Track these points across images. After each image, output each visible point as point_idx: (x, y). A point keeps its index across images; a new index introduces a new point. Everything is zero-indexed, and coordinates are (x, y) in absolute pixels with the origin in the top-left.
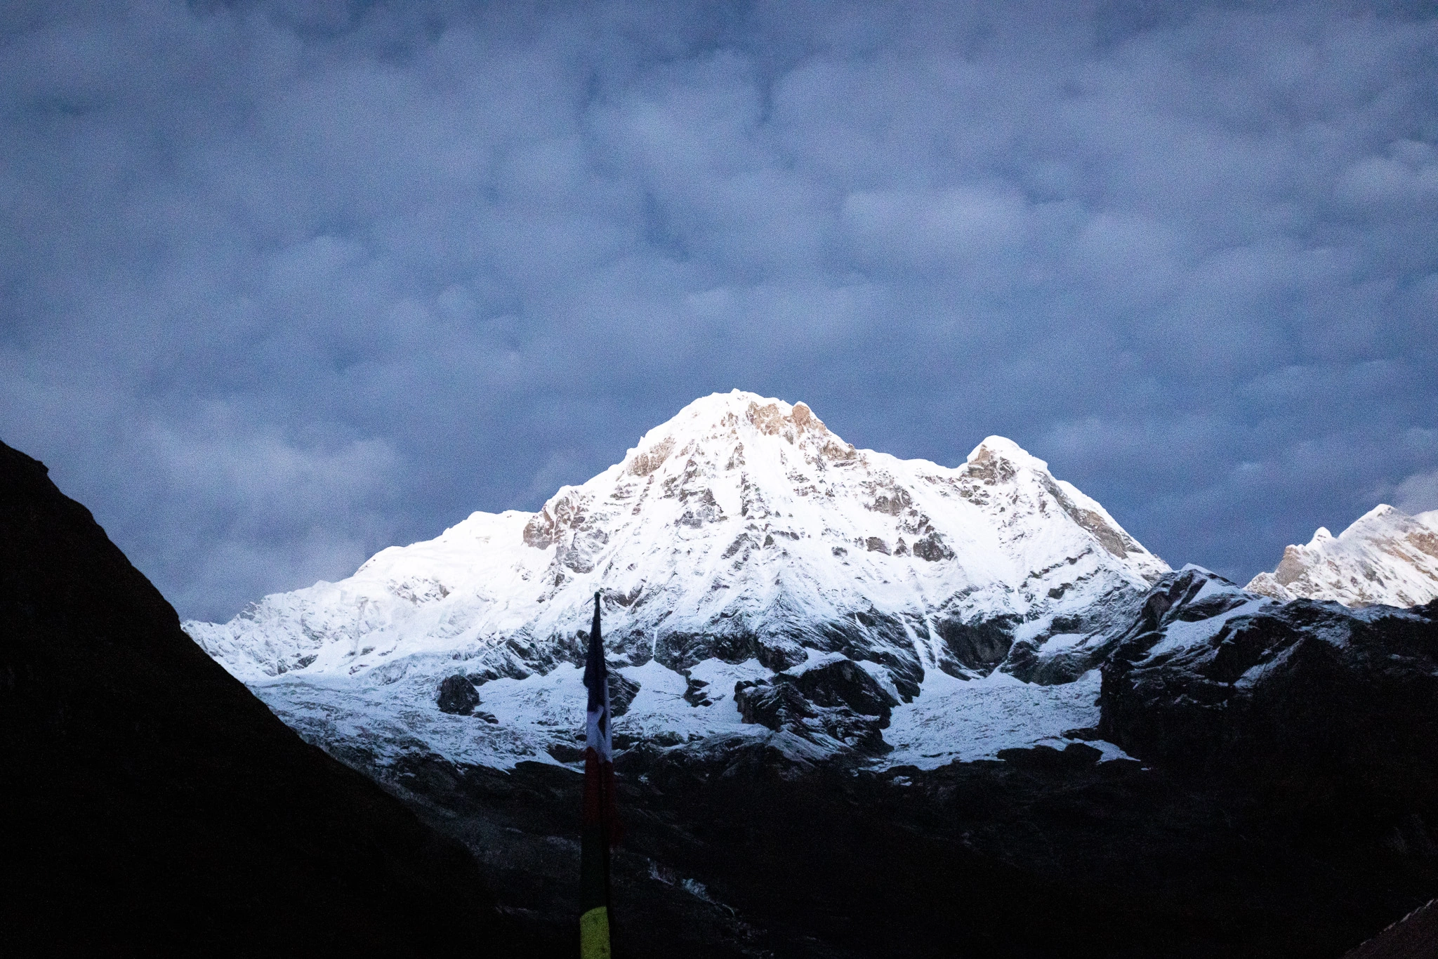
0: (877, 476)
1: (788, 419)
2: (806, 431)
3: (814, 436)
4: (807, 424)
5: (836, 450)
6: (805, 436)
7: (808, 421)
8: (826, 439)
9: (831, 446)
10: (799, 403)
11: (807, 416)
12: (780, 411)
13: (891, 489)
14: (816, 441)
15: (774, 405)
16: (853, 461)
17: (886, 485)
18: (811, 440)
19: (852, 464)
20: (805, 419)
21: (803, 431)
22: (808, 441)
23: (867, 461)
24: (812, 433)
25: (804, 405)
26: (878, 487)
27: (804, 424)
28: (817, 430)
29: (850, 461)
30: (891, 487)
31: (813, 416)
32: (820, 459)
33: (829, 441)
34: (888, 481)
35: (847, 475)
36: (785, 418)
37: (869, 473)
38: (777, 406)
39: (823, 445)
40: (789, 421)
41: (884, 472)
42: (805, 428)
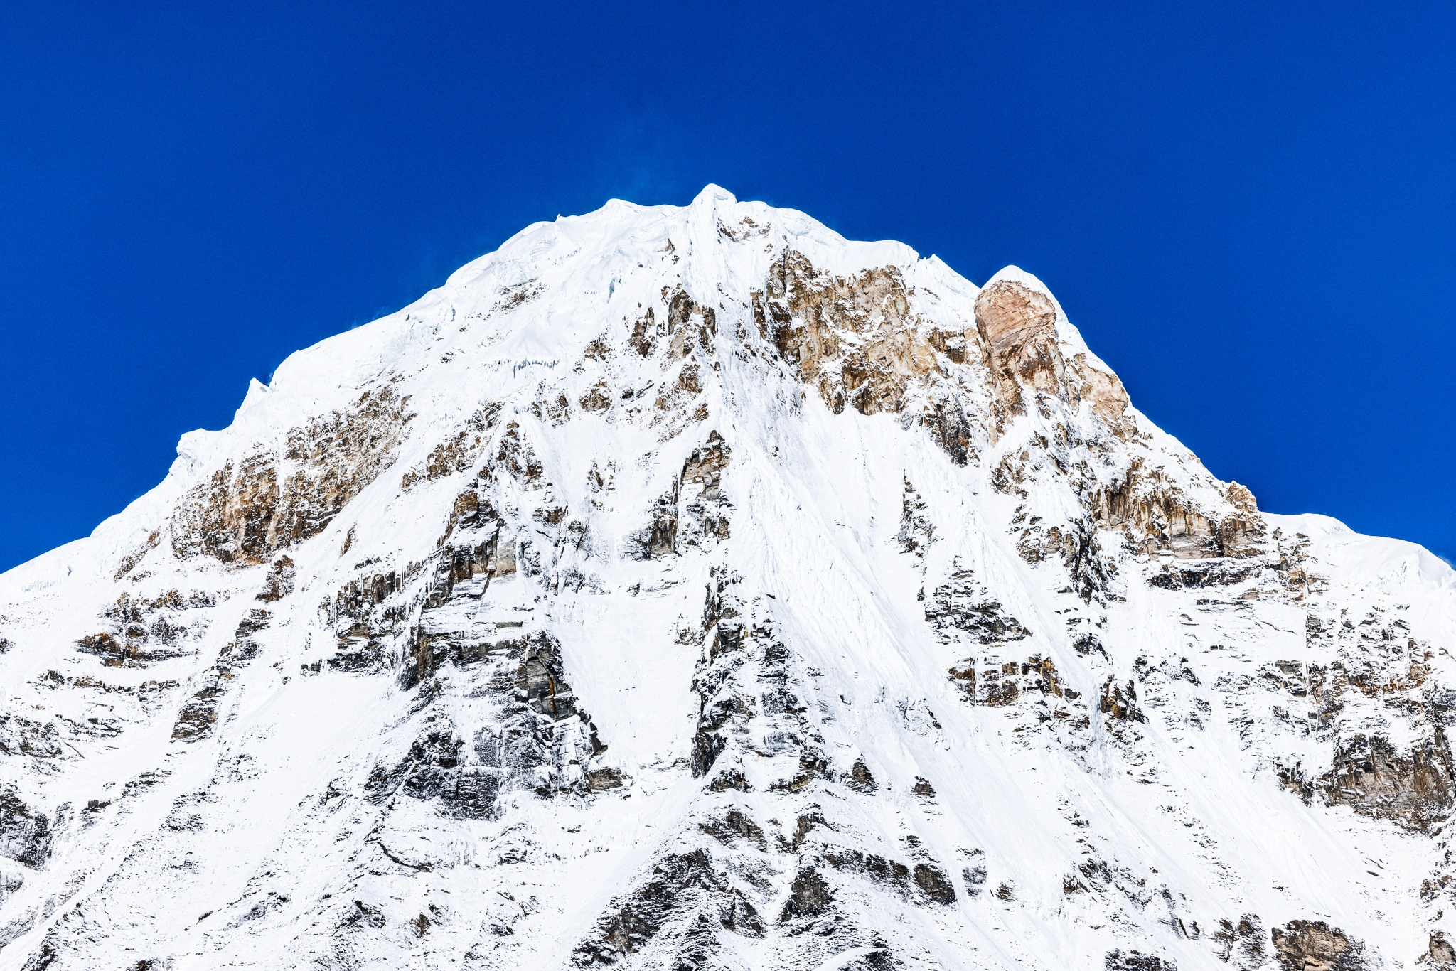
0: (1351, 644)
1: (953, 343)
2: (1032, 408)
3: (1068, 435)
4: (1041, 377)
5: (1169, 507)
6: (1022, 429)
7: (1044, 362)
8: (1122, 455)
9: (1143, 489)
10: (1011, 274)
11: (1041, 338)
12: (918, 304)
13: (1411, 707)
14: (1074, 455)
15: (890, 273)
16: (1241, 565)
17: (1392, 686)
18: (1052, 449)
19: (1238, 577)
20: (1030, 352)
21: (1017, 405)
22: (1037, 453)
23: (1308, 567)
24: (1059, 417)
25: (1032, 282)
26: (1351, 695)
27: (1028, 372)
28: (1085, 405)
29: (1228, 564)
30: (1415, 695)
31: (1070, 339)
32: (1087, 545)
33: (1136, 465)
34: (1401, 668)
35: (1209, 626)
36: (938, 339)
37: (1314, 628)
38: (908, 280)
39: (1105, 477)
40: (957, 355)
41: (1385, 623)
42: (1029, 393)
